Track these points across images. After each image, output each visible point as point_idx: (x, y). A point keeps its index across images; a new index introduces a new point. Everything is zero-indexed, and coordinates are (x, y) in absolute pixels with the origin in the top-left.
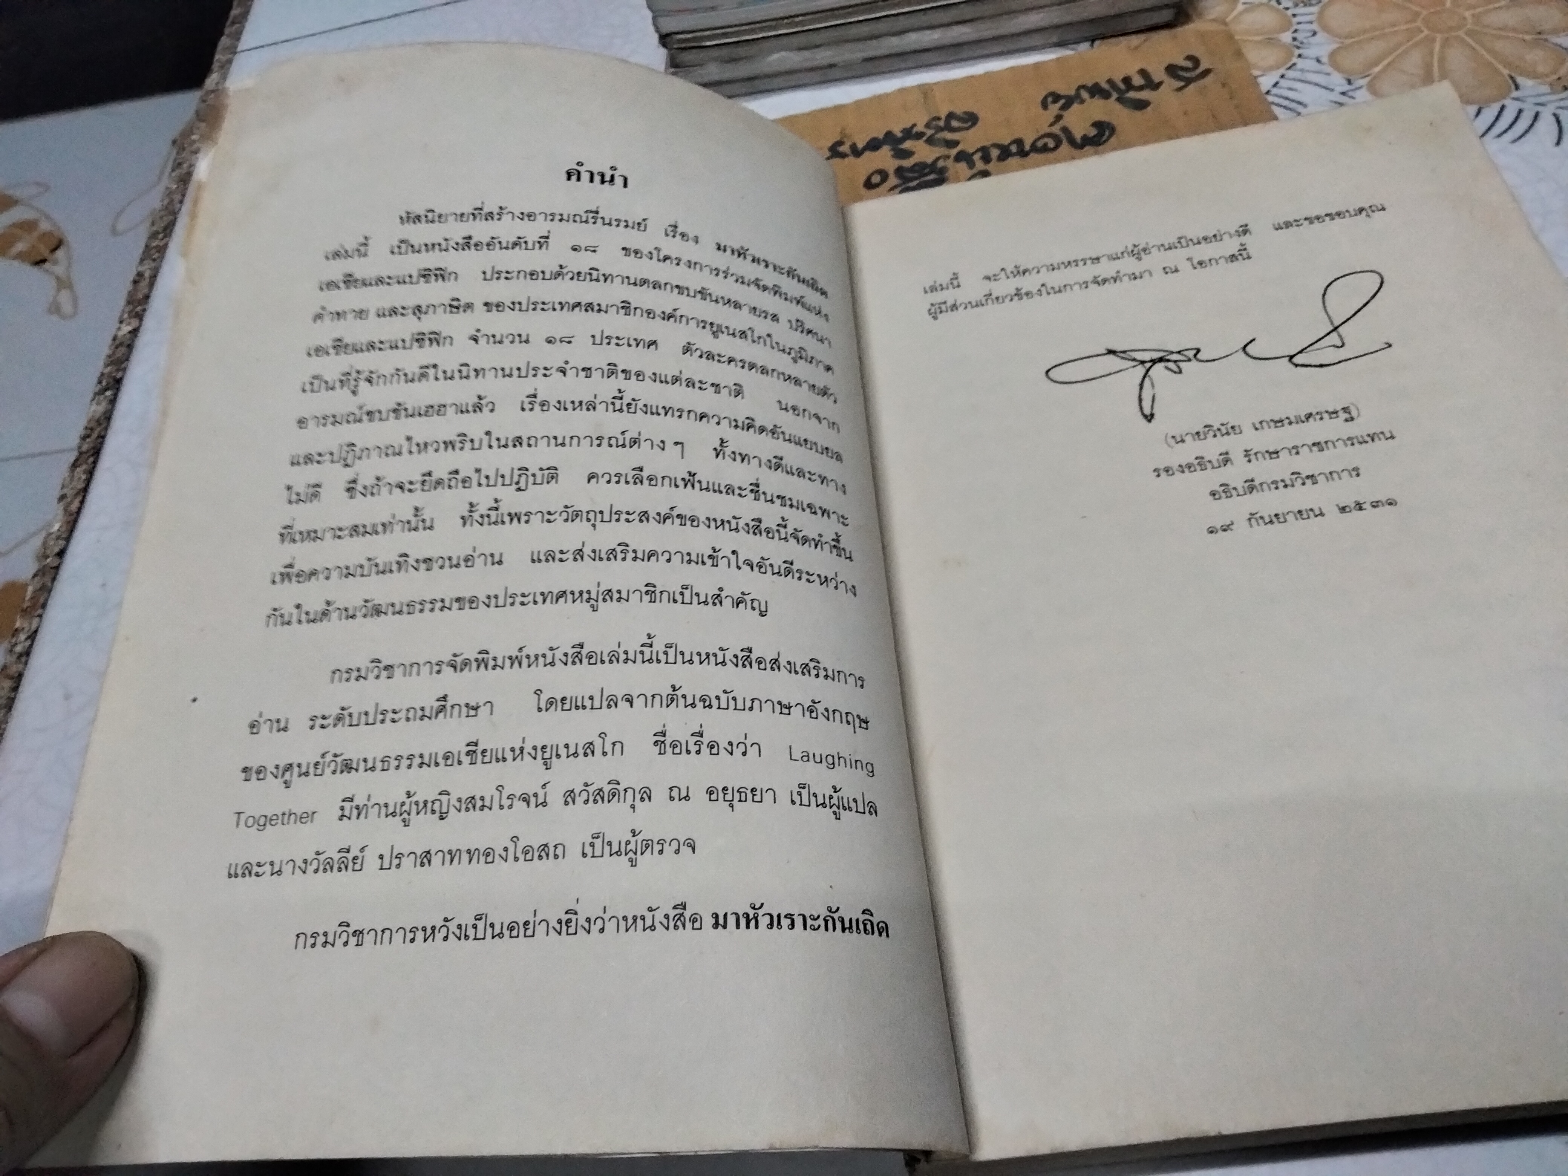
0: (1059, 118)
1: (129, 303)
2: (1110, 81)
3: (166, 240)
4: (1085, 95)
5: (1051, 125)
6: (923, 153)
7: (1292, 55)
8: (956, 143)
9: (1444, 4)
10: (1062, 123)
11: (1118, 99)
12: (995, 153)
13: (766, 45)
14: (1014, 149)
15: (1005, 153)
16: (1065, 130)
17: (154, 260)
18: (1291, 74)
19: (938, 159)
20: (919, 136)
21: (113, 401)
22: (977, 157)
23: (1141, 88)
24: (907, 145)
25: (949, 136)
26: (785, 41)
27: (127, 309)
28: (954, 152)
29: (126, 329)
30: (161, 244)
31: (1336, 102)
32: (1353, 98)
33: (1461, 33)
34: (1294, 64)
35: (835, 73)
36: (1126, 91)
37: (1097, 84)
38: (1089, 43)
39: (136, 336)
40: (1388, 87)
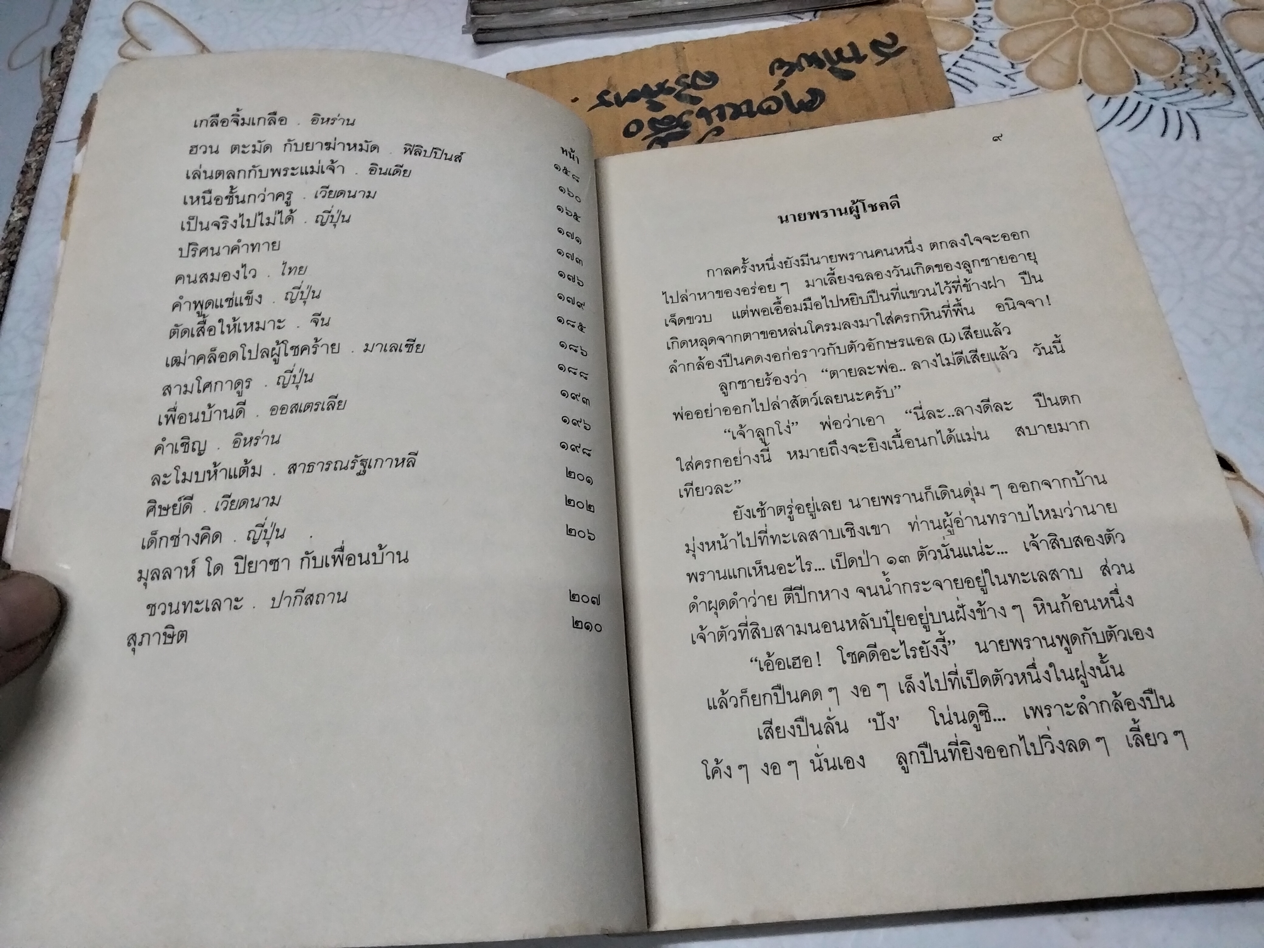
0: (782, 83)
1: (19, 191)
2: (825, 52)
3: (49, 135)
4: (804, 63)
5: (775, 89)
6: (673, 107)
7: (971, 38)
8: (698, 100)
9: (1094, 2)
10: (784, 88)
11: (830, 69)
12: (729, 111)
14: (744, 108)
15: (737, 112)
16: (786, 94)
17: (40, 154)
18: (968, 55)
19: (683, 114)
20: (670, 91)
22: (714, 114)
23: (849, 60)
24: (660, 98)
25: (693, 92)
27: (17, 197)
28: (696, 108)
29: (18, 216)
30: (44, 139)
31: (1000, 84)
32: (1014, 81)
33: (1103, 29)
34: (972, 46)
35: (606, 25)
36: (838, 62)
37: (814, 54)
38: (813, 13)
39: (26, 223)
40: (1041, 73)
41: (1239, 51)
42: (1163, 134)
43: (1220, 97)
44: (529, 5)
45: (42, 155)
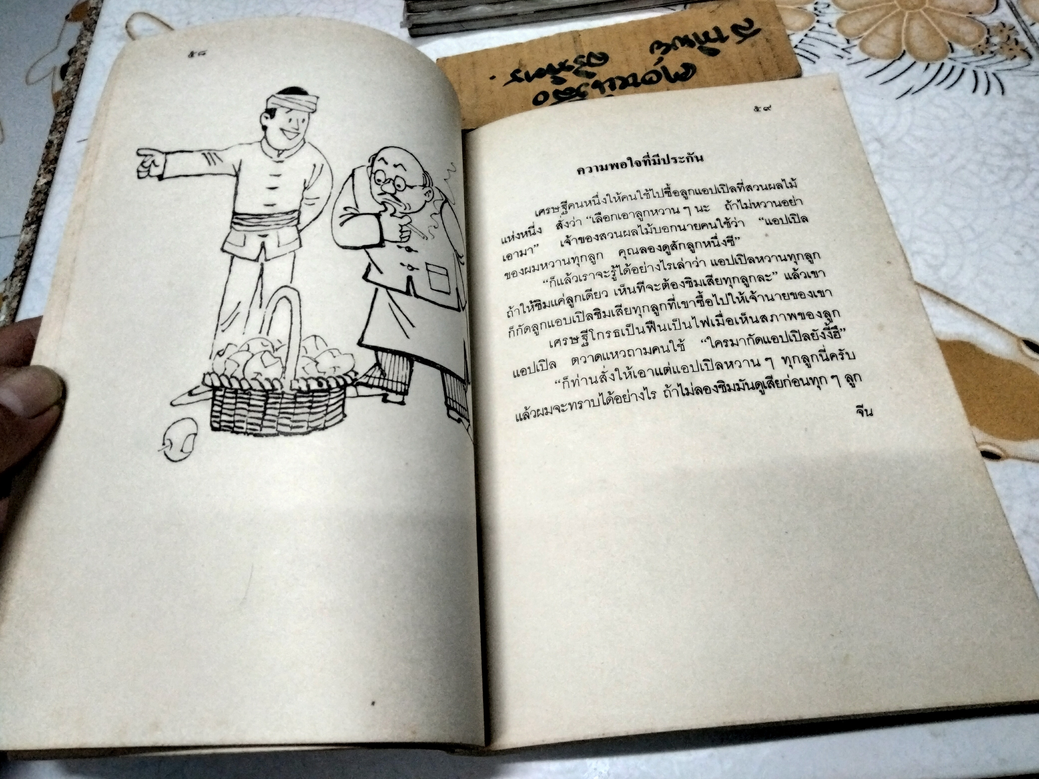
0: (660, 60)
1: (44, 162)
2: (695, 35)
3: (68, 117)
4: (678, 44)
5: (656, 64)
6: (573, 81)
7: (813, 20)
8: (593, 75)
10: (663, 63)
11: (699, 48)
12: (618, 83)
14: (631, 80)
15: (625, 84)
16: (664, 69)
17: (60, 132)
18: (812, 34)
19: (581, 86)
20: (570, 68)
21: (37, 232)
22: (606, 86)
23: (714, 41)
24: (562, 74)
25: (589, 69)
27: (42, 167)
28: (591, 81)
29: (43, 181)
30: (64, 120)
31: (839, 56)
32: (850, 53)
33: (921, 11)
34: (814, 27)
35: (516, 20)
36: (706, 42)
37: (686, 36)
38: (683, 6)
39: (50, 187)
40: (872, 46)
41: (1033, 24)
42: (974, 91)
43: (1020, 61)
44: (454, 4)
45: (62, 133)
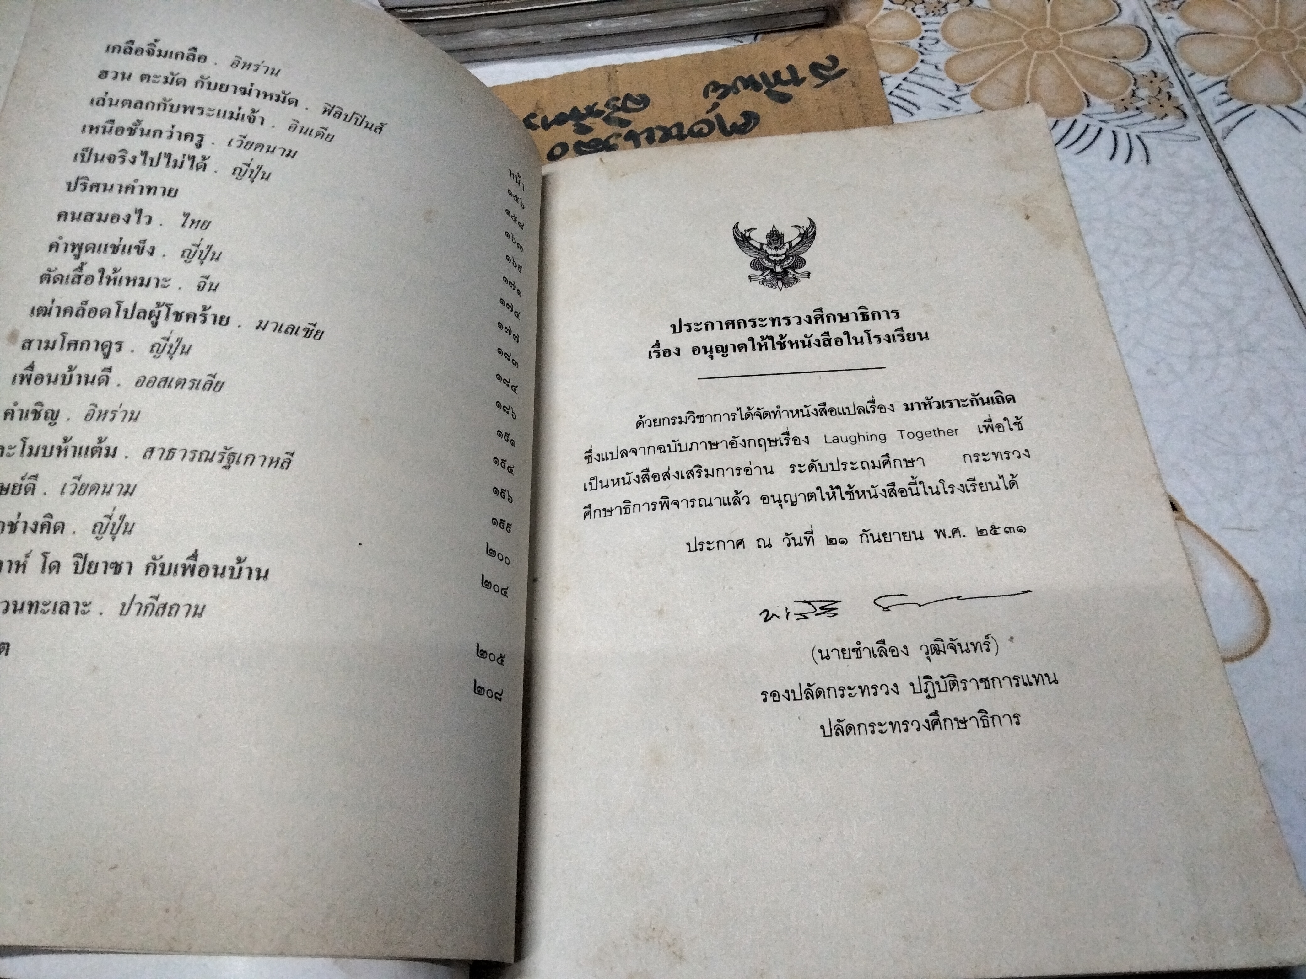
0: (716, 105)
2: (763, 75)
4: (740, 85)
5: (709, 112)
6: (601, 130)
7: (916, 60)
8: (627, 123)
9: (1045, 25)
10: (718, 111)
11: (766, 93)
12: (658, 134)
13: (477, 22)
14: (674, 131)
15: (667, 137)
16: (719, 117)
18: (912, 77)
19: (611, 136)
20: (599, 113)
22: (643, 138)
23: (786, 83)
24: (588, 122)
25: (623, 115)
26: (494, 20)
28: (624, 131)
31: (944, 106)
32: (958, 103)
33: (1053, 52)
34: (917, 69)
35: (537, 49)
36: (776, 85)
37: (752, 77)
38: (753, 37)
40: (988, 95)
41: (1192, 74)
42: (1112, 157)
43: (1172, 120)
